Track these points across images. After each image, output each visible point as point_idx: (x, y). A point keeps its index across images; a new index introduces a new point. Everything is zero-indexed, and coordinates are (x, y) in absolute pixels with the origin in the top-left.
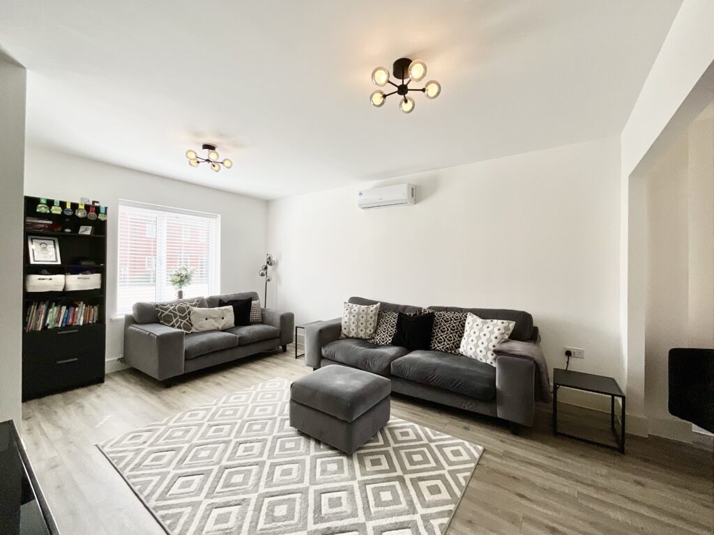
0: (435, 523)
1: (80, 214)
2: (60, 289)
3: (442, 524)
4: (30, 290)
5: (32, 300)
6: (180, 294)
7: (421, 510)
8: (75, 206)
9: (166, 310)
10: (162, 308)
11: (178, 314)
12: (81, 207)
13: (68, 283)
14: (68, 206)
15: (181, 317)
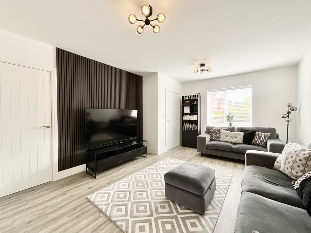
0: (124, 224)
1: (192, 98)
2: (188, 119)
3: (122, 226)
4: (183, 119)
5: (184, 122)
6: (231, 124)
7: (131, 220)
8: (191, 96)
9: (212, 129)
10: (211, 129)
11: (216, 132)
12: (192, 96)
13: (191, 118)
14: (189, 97)
15: (217, 133)
